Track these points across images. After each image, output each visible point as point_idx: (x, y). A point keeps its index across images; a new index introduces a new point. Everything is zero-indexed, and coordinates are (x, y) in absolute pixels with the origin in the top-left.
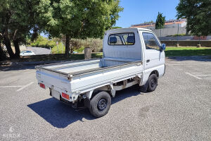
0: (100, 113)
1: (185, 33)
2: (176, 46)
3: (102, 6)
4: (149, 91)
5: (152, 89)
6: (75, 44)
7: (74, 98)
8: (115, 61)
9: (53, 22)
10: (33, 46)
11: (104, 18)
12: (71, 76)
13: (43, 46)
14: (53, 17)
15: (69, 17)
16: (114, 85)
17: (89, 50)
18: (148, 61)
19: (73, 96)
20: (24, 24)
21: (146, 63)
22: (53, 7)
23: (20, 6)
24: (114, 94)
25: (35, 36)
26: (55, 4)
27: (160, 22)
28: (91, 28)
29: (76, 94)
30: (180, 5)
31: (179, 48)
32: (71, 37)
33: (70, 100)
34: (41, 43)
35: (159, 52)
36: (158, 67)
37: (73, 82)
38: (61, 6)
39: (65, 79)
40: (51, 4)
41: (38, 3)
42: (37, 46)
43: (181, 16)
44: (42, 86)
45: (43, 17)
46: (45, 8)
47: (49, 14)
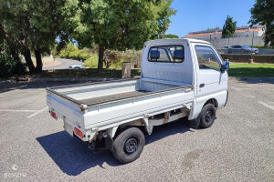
0: (128, 157)
1: (263, 44)
2: (250, 62)
3: (146, 7)
4: (202, 127)
5: (207, 124)
6: (113, 57)
7: (89, 136)
8: (157, 83)
9: (82, 28)
10: (62, 57)
11: (148, 23)
12: (85, 106)
13: (74, 58)
14: (81, 22)
15: (102, 22)
16: (150, 118)
18: (202, 85)
19: (87, 134)
20: (45, 30)
21: (199, 89)
22: (82, 8)
23: (39, 8)
24: (150, 131)
25: (62, 46)
26: (85, 6)
27: (229, 29)
28: (132, 36)
29: (92, 131)
30: (256, 6)
31: (254, 65)
32: (106, 48)
33: (84, 140)
34: (72, 54)
35: (219, 73)
36: (218, 94)
37: (87, 114)
38: (92, 8)
39: (77, 111)
40: (80, 5)
41: (63, 4)
42: (67, 57)
43: (257, 22)
44: (53, 115)
45: (69, 21)
46: (72, 10)
47: (77, 18)
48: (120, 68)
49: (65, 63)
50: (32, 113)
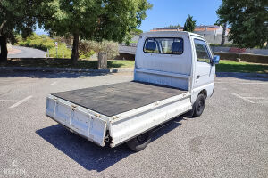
5: (198, 113)
9: (61, 15)
13: (35, 47)
14: (61, 8)
15: (83, 9)
17: (104, 56)
18: (198, 77)
20: (18, 14)
21: (196, 80)
25: (28, 33)
27: (189, 27)
32: (82, 38)
34: (32, 43)
42: (27, 46)
45: (47, 6)
47: (56, 4)
48: (96, 59)
49: (25, 52)
50: (14, 103)
